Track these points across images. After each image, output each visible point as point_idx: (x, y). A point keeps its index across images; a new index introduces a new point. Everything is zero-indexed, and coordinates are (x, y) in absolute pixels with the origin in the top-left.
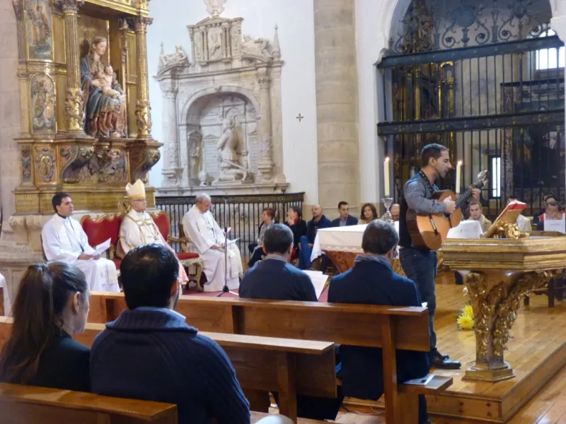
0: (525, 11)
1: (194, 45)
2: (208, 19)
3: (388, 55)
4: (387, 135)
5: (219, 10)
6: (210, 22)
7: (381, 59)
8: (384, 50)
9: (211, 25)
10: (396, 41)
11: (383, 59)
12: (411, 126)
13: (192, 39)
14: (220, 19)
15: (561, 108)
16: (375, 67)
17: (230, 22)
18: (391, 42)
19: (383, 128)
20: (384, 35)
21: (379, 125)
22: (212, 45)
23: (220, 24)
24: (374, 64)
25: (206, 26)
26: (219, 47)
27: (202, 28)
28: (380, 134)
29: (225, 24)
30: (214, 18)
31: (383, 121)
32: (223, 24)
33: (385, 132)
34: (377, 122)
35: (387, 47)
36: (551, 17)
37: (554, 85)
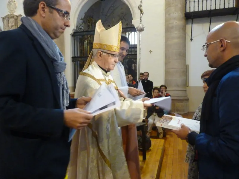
0: (124, 17)
1: (4, 25)
2: (9, 15)
3: (76, 31)
4: (75, 61)
5: (13, 12)
6: (9, 16)
7: (73, 33)
8: (74, 29)
9: (10, 17)
10: (78, 26)
11: (74, 33)
12: (84, 58)
13: (3, 22)
14: (14, 15)
15: (136, 53)
16: (71, 36)
17: (17, 17)
18: (77, 27)
19: (74, 59)
20: (74, 24)
21: (73, 58)
22: (10, 25)
23: (13, 17)
24: (71, 35)
25: (8, 18)
26: (13, 26)
27: (7, 18)
28: (73, 61)
29: (15, 17)
30: (11, 15)
31: (74, 56)
32: (14, 17)
33: (75, 60)
34: (72, 56)
35: (75, 29)
36: (132, 20)
37: (134, 49)
